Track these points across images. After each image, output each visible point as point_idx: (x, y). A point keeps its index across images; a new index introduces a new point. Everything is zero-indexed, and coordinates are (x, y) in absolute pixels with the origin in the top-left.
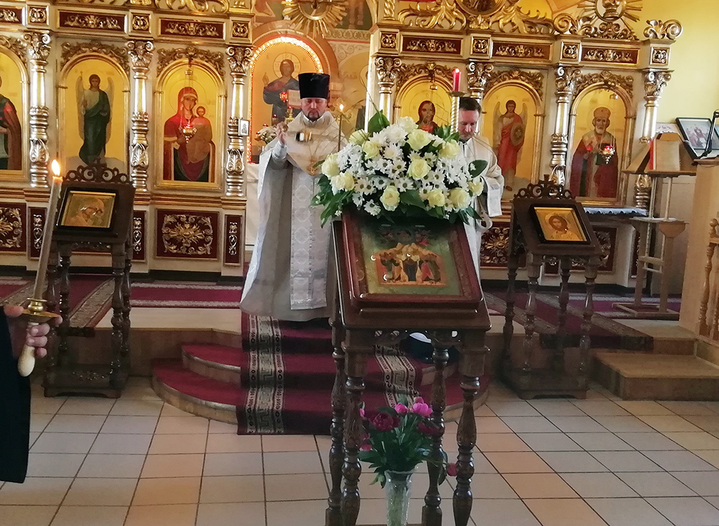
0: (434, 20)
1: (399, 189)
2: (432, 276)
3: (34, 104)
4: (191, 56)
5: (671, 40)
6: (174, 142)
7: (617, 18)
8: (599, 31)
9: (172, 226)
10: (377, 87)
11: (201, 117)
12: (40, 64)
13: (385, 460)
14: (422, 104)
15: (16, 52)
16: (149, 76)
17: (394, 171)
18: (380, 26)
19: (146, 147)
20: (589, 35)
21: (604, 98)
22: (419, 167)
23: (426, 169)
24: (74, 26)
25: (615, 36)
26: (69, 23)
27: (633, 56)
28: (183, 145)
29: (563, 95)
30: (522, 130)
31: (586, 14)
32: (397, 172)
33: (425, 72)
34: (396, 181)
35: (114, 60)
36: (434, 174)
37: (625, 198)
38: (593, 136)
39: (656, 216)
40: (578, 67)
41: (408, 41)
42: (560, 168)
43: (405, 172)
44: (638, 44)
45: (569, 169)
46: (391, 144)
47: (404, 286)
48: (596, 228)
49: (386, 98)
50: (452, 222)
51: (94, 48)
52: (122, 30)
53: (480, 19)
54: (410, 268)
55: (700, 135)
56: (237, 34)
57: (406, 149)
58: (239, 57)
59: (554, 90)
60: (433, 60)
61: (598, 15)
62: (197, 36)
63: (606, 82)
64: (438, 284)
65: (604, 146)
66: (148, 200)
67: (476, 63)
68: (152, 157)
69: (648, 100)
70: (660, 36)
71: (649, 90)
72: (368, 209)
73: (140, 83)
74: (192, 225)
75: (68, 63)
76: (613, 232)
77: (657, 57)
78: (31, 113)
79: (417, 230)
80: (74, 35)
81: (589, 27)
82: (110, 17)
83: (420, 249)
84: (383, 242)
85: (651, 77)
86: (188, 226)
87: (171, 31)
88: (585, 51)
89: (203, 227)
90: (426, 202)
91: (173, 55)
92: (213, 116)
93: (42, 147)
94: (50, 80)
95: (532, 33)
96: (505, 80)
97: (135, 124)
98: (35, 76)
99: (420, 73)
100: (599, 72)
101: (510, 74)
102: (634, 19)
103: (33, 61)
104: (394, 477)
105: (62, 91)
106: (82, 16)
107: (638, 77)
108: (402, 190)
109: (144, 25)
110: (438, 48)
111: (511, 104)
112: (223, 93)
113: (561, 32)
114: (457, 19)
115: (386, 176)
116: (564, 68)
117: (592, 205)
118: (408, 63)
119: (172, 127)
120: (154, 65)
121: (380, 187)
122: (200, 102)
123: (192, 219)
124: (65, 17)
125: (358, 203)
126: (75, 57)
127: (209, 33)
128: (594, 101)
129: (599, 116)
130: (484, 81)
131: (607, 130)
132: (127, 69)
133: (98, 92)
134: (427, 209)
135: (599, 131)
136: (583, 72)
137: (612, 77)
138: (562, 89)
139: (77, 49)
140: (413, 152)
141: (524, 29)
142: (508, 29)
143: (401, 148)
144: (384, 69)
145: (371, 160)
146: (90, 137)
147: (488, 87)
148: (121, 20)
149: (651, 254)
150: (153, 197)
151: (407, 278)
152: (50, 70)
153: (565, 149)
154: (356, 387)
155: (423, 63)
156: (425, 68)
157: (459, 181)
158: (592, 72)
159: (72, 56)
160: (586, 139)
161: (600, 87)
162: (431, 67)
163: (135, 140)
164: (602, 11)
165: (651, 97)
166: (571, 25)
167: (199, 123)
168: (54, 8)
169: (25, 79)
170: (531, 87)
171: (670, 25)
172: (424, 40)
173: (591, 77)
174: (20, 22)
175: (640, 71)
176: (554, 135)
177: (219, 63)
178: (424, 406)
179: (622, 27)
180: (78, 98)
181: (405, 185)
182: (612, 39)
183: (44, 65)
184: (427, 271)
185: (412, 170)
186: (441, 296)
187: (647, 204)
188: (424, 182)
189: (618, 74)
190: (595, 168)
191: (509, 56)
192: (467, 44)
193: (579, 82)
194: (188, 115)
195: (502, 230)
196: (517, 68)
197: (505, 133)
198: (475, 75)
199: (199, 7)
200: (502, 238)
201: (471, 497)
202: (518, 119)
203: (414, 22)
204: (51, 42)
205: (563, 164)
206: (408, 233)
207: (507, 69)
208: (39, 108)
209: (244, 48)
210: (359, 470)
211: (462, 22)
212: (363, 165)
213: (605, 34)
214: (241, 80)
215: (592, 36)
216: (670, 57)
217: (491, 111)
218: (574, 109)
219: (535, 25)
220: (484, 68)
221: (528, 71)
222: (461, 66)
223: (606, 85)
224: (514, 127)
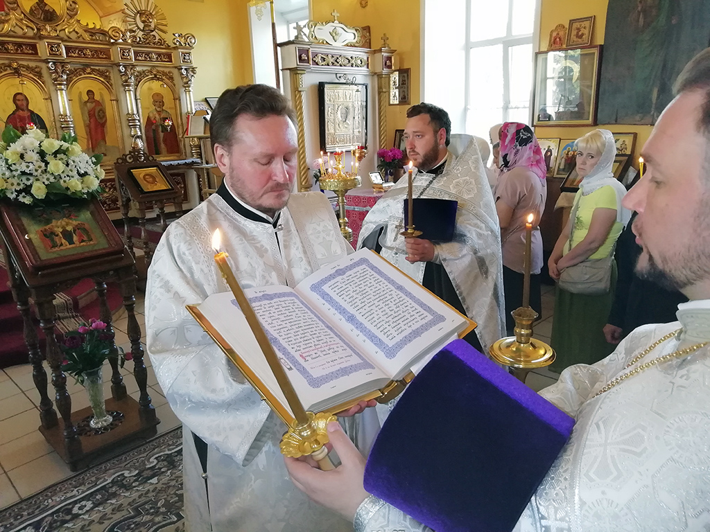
0: (7, 27)
1: (44, 183)
2: (85, 238)
5: (191, 47)
7: (153, 31)
8: (142, 39)
13: (81, 366)
17: (36, 170)
20: (135, 43)
21: (156, 86)
22: (56, 166)
23: (62, 166)
25: (154, 43)
27: (169, 58)
29: (129, 86)
30: (103, 111)
31: (129, 27)
32: (40, 171)
33: (11, 70)
34: (40, 178)
36: (68, 169)
37: (185, 153)
38: (155, 113)
39: (207, 163)
40: (134, 66)
42: (138, 137)
43: (45, 170)
44: (170, 49)
45: (144, 137)
46: (28, 151)
47: (66, 249)
48: (172, 175)
50: (89, 199)
53: (48, 28)
54: (68, 236)
57: (42, 154)
59: (120, 82)
60: (15, 60)
61: (139, 28)
63: (155, 76)
64: (91, 242)
65: (165, 119)
67: (54, 63)
69: (185, 87)
70: (183, 44)
71: (185, 80)
72: (21, 199)
76: (183, 176)
77: (184, 59)
79: (64, 208)
81: (135, 37)
83: (70, 221)
84: (40, 221)
85: (184, 72)
88: (136, 53)
90: (67, 189)
95: (94, 40)
96: (81, 75)
99: (6, 70)
100: (149, 68)
101: (84, 70)
102: (164, 32)
104: (89, 375)
107: (175, 72)
108: (47, 183)
110: (17, 50)
111: (90, 93)
113: (116, 41)
114: (27, 26)
115: (31, 174)
116: (124, 66)
117: (166, 160)
121: (29, 183)
125: (12, 196)
128: (150, 89)
129: (156, 98)
130: (65, 77)
131: (164, 108)
134: (69, 193)
135: (158, 109)
136: (138, 69)
137: (158, 72)
138: (126, 81)
140: (48, 155)
141: (87, 37)
142: (73, 36)
143: (37, 153)
145: (14, 164)
149: (210, 188)
151: (67, 243)
153: (139, 124)
154: (48, 326)
155: (6, 62)
156: (10, 66)
157: (88, 171)
158: (145, 68)
160: (151, 115)
161: (152, 79)
162: (15, 65)
164: (141, 26)
165: (187, 85)
166: (121, 35)
170: (102, 80)
171: (188, 37)
172: (2, 43)
173: (144, 72)
175: (176, 67)
176: (128, 114)
178: (100, 324)
179: (158, 37)
181: (48, 179)
182: (153, 46)
184: (80, 236)
185: (51, 168)
186: (96, 250)
187: (200, 156)
188: (62, 176)
189: (162, 69)
190: (162, 135)
191: (79, 57)
192: (43, 48)
193: (137, 76)
195: (106, 185)
196: (87, 65)
197: (91, 114)
198: (56, 72)
200: (107, 190)
201: (145, 368)
202: (98, 103)
205: (139, 134)
206: (58, 211)
207: (82, 67)
210: (65, 378)
211: (33, 29)
212: (8, 168)
213: (147, 41)
215: (138, 43)
216: (193, 57)
217: (76, 99)
218: (138, 95)
219: (95, 34)
220: (63, 67)
221: (97, 68)
222: (43, 65)
223: (156, 78)
224: (97, 109)
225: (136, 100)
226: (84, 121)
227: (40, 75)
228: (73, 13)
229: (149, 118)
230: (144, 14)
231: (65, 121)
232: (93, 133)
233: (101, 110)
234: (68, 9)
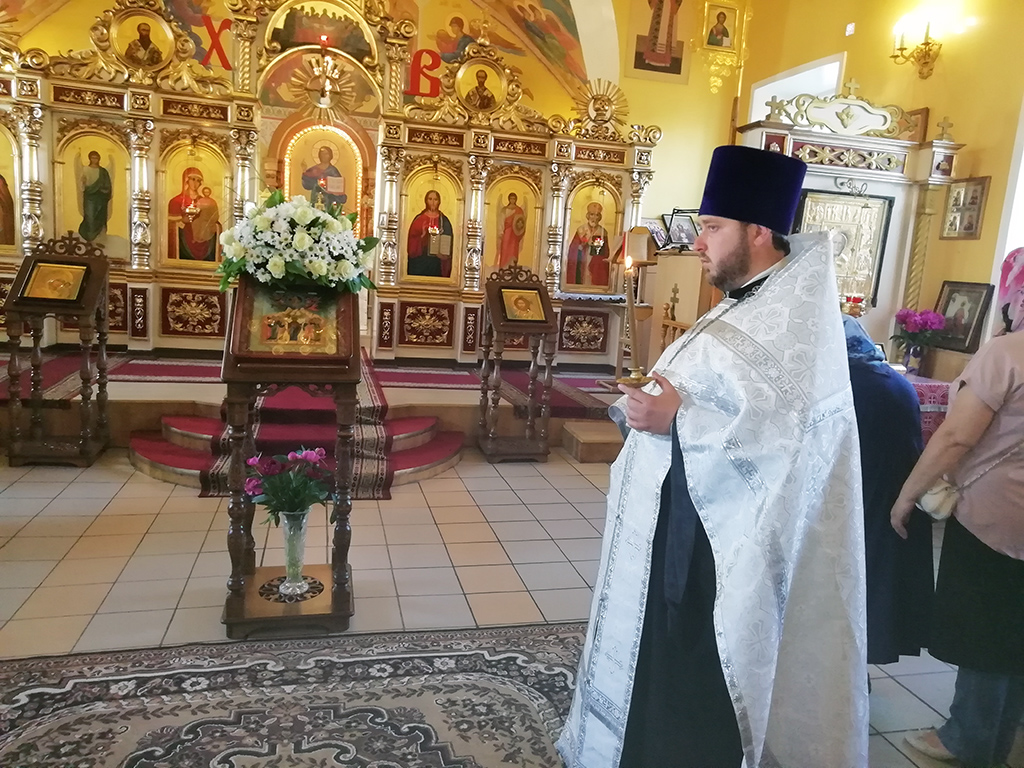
0: (437, 115)
3: (26, 178)
4: (195, 137)
5: (653, 144)
6: (179, 221)
7: (606, 122)
8: (590, 132)
9: (178, 304)
10: (383, 175)
11: (207, 197)
12: (31, 138)
14: (428, 194)
15: (6, 125)
16: (152, 155)
18: (385, 117)
19: (147, 225)
20: (580, 136)
24: (70, 102)
25: (605, 138)
26: (64, 98)
27: (621, 156)
28: (188, 225)
29: (558, 190)
30: (523, 221)
31: (578, 117)
33: (431, 163)
35: (115, 137)
37: (616, 286)
38: (587, 228)
39: (642, 302)
40: (571, 165)
41: (413, 133)
42: (556, 257)
44: (625, 146)
45: (565, 258)
49: (391, 185)
51: (93, 125)
52: (122, 107)
55: (682, 231)
56: (241, 117)
58: (244, 140)
59: (550, 185)
61: (589, 117)
62: (200, 117)
63: (597, 179)
65: (596, 238)
66: (150, 278)
67: (476, 156)
68: (156, 237)
69: (634, 197)
70: (643, 140)
71: (635, 188)
73: (141, 162)
74: (199, 303)
75: (65, 139)
76: (606, 317)
77: (640, 159)
78: (23, 188)
80: (71, 110)
81: (581, 128)
82: (109, 94)
85: (635, 176)
86: (194, 305)
87: (174, 112)
88: (578, 150)
89: (210, 306)
91: (176, 135)
92: (219, 197)
93: (35, 223)
94: (44, 155)
95: (530, 131)
96: (507, 174)
97: (136, 202)
98: (26, 150)
99: (425, 164)
100: (591, 170)
101: (511, 168)
102: (622, 123)
103: (25, 135)
105: (59, 168)
106: (79, 92)
107: (626, 176)
109: (144, 104)
110: (442, 140)
111: (512, 196)
112: (228, 175)
113: (555, 132)
114: (460, 114)
116: (558, 165)
118: (414, 154)
119: (176, 206)
120: (156, 144)
122: (206, 182)
123: (199, 297)
124: (59, 92)
126: (73, 133)
127: (213, 115)
128: (587, 197)
129: (592, 210)
130: (484, 174)
131: (600, 223)
132: (128, 147)
133: (98, 170)
135: (592, 224)
136: (577, 170)
137: (603, 175)
138: (556, 184)
139: (75, 124)
141: (523, 128)
142: (508, 126)
144: (388, 158)
146: (91, 213)
147: (490, 179)
148: (120, 98)
150: (155, 275)
152: (43, 144)
153: (562, 240)
155: (428, 154)
156: (430, 159)
158: (585, 170)
159: (69, 131)
160: (581, 231)
161: (593, 184)
162: (435, 158)
163: (136, 218)
164: (593, 114)
165: (636, 194)
166: (563, 126)
167: (204, 203)
168: (46, 81)
169: (16, 152)
171: (652, 130)
172: (428, 133)
173: (584, 174)
174: (9, 94)
175: (627, 170)
176: (551, 226)
177: (225, 145)
179: (611, 130)
180: (77, 175)
182: (603, 140)
183: (36, 139)
189: (608, 172)
191: (508, 151)
192: (469, 138)
193: (573, 179)
194: (193, 196)
196: (516, 163)
197: (508, 224)
198: (476, 167)
199: (202, 88)
202: (520, 210)
203: (418, 115)
204: (43, 116)
205: (558, 253)
207: (508, 164)
208: (31, 182)
209: (248, 132)
213: (598, 134)
214: (247, 162)
215: (584, 136)
216: (652, 159)
217: (494, 202)
218: (569, 203)
219: (532, 124)
220: (484, 162)
221: (527, 166)
222: (464, 159)
223: (598, 182)
224: (516, 218)
225: (566, 209)
226: (498, 230)
227: (459, 170)
228: (513, 99)
229: (577, 235)
230: (599, 99)
231: (473, 228)
232: (505, 246)
233: (520, 219)
234: (508, 94)
